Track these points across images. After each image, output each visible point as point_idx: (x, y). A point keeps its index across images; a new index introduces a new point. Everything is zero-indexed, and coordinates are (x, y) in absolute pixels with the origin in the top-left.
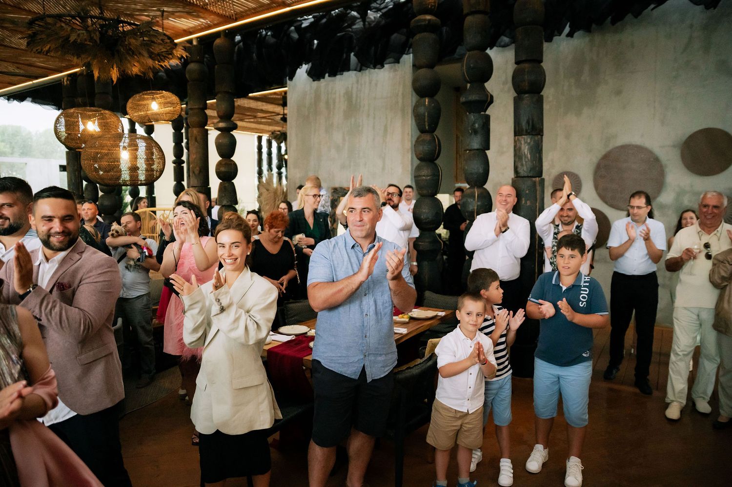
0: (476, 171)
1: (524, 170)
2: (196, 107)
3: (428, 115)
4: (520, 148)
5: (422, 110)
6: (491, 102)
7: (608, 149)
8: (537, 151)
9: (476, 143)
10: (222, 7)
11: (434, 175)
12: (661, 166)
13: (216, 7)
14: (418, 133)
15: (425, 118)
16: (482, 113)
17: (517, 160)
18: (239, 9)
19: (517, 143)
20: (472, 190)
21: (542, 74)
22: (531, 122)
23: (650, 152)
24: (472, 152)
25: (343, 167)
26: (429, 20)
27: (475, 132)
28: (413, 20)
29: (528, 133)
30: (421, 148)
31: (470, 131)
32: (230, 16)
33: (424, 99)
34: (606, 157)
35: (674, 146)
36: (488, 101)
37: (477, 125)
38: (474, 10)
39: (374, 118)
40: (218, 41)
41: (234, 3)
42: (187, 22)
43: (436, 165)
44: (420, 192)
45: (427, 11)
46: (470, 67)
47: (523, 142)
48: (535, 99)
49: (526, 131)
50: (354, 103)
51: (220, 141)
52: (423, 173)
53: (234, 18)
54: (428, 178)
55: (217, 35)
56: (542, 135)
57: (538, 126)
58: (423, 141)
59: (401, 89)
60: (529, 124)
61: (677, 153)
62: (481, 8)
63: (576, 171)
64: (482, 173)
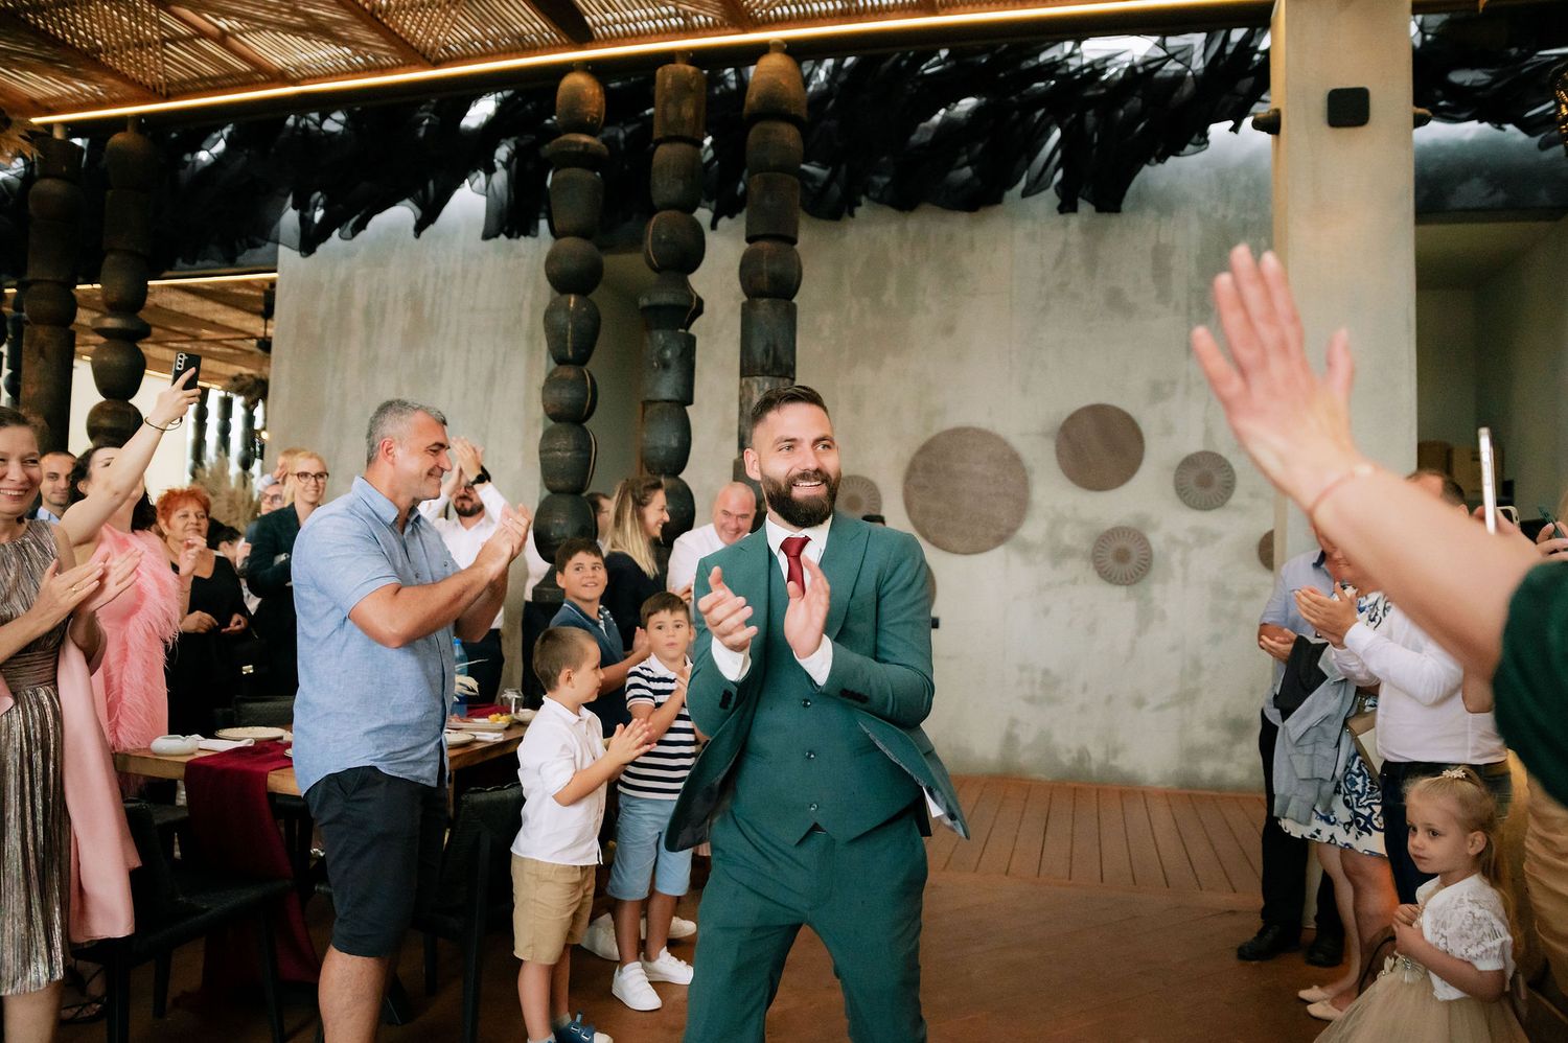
0: (664, 443)
2: (50, 278)
3: (573, 327)
5: (561, 318)
6: (699, 311)
7: (930, 435)
9: (666, 388)
10: (137, 61)
11: (579, 450)
12: (1024, 470)
13: (122, 60)
14: (553, 364)
15: (567, 335)
16: (680, 330)
17: (744, 424)
18: (177, 74)
19: (745, 390)
21: (796, 262)
22: (771, 353)
23: (1004, 443)
24: (659, 406)
26: (586, 145)
27: (665, 365)
28: (554, 141)
29: (765, 372)
30: (556, 393)
31: (655, 364)
32: (155, 90)
33: (566, 296)
34: (925, 449)
35: (1045, 435)
36: (696, 308)
37: (668, 353)
38: (673, 134)
39: (469, 351)
40: (118, 138)
41: (165, 58)
42: (42, 83)
43: (585, 431)
44: (551, 483)
45: (582, 128)
46: (660, 239)
47: (755, 389)
48: (781, 310)
49: (763, 368)
50: (426, 316)
51: (106, 359)
52: (558, 445)
53: (164, 92)
54: (569, 454)
55: (119, 123)
57: (784, 361)
58: (561, 379)
59: (529, 295)
60: (767, 356)
61: (1050, 447)
62: (687, 132)
63: (871, 476)
64: (675, 449)
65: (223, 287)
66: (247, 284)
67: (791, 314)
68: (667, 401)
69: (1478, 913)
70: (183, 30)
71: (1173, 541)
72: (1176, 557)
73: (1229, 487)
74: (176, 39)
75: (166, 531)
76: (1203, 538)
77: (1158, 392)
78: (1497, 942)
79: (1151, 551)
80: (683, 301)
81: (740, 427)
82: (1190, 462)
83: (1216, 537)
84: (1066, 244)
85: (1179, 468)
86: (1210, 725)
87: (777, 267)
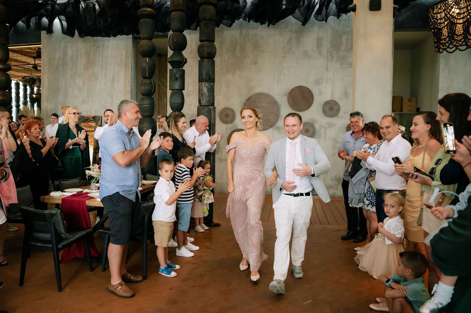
1: (204, 102)
3: (148, 68)
4: (202, 89)
5: (144, 65)
6: (186, 62)
7: (250, 95)
8: (212, 91)
11: (151, 104)
12: (278, 105)
15: (146, 70)
17: (200, 96)
20: (174, 113)
21: (214, 48)
22: (208, 75)
23: (272, 97)
24: (174, 91)
25: (83, 102)
26: (150, 11)
27: (177, 79)
28: (140, 10)
29: (206, 81)
30: (143, 87)
31: (174, 78)
33: (145, 58)
34: (249, 99)
35: (284, 95)
36: (183, 62)
37: (177, 75)
38: (177, 8)
39: (106, 70)
43: (152, 98)
45: (148, 6)
46: (174, 41)
47: (204, 86)
48: (210, 62)
49: (206, 80)
50: (92, 59)
52: (144, 103)
54: (148, 105)
56: (214, 83)
57: (212, 77)
58: (145, 83)
59: (124, 52)
60: (207, 76)
61: (286, 98)
62: (181, 8)
63: (232, 107)
64: (180, 103)
65: (21, 49)
66: (30, 48)
67: (213, 63)
68: (176, 89)
69: (398, 224)
71: (322, 126)
72: (323, 131)
73: (338, 110)
75: (29, 133)
76: (330, 125)
77: (318, 82)
78: (401, 231)
79: (315, 129)
80: (181, 60)
81: (199, 97)
82: (327, 103)
83: (334, 125)
84: (291, 37)
85: (324, 105)
86: (332, 180)
87: (209, 50)
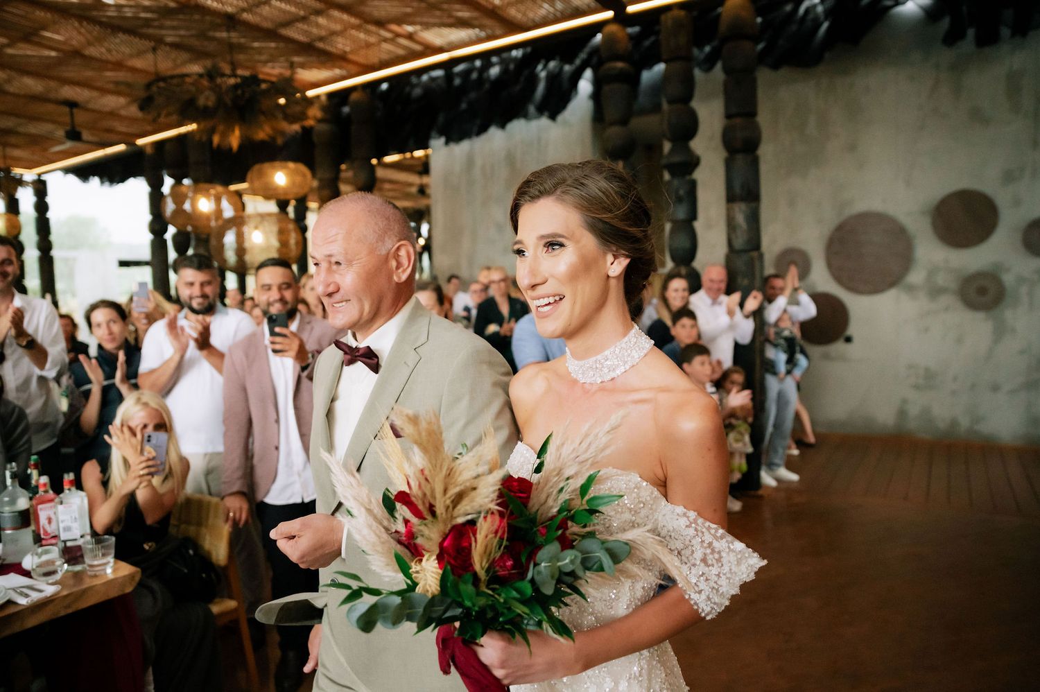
0: (682, 245)
1: (739, 243)
4: (734, 217)
6: (698, 163)
7: (843, 218)
8: (754, 220)
9: (681, 212)
12: (909, 237)
16: (687, 177)
17: (731, 231)
19: (730, 212)
21: (757, 130)
22: (745, 187)
23: (894, 221)
24: (677, 224)
26: (621, 69)
27: (680, 200)
29: (742, 199)
31: (673, 200)
34: (840, 228)
35: (923, 213)
36: (693, 162)
37: (682, 192)
40: (354, 97)
45: (619, 58)
47: (737, 210)
48: (749, 160)
49: (741, 196)
56: (759, 202)
57: (753, 191)
61: (928, 221)
63: (803, 247)
64: (688, 248)
67: (755, 163)
68: (681, 220)
70: (388, 35)
71: (1021, 280)
72: (1024, 290)
74: (386, 40)
77: (1010, 177)
79: (1004, 288)
80: (687, 159)
81: (728, 234)
82: (1034, 225)
84: (937, 80)
85: (1026, 229)
87: (746, 134)
